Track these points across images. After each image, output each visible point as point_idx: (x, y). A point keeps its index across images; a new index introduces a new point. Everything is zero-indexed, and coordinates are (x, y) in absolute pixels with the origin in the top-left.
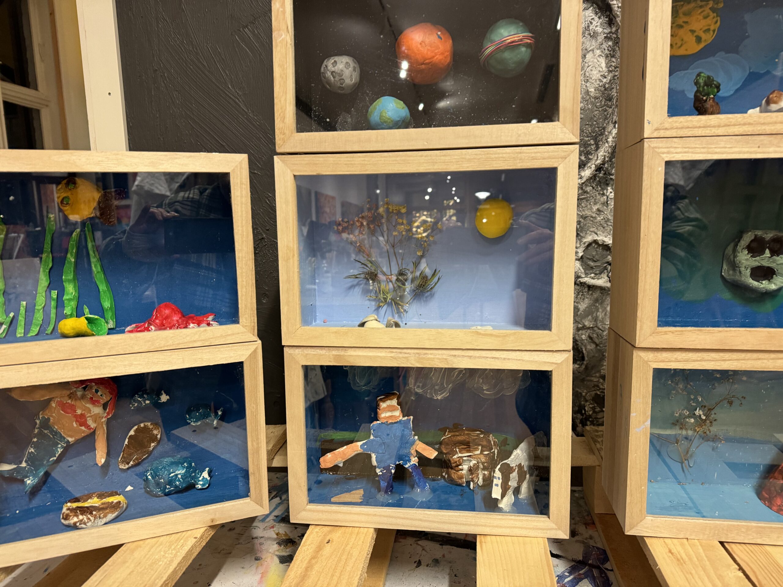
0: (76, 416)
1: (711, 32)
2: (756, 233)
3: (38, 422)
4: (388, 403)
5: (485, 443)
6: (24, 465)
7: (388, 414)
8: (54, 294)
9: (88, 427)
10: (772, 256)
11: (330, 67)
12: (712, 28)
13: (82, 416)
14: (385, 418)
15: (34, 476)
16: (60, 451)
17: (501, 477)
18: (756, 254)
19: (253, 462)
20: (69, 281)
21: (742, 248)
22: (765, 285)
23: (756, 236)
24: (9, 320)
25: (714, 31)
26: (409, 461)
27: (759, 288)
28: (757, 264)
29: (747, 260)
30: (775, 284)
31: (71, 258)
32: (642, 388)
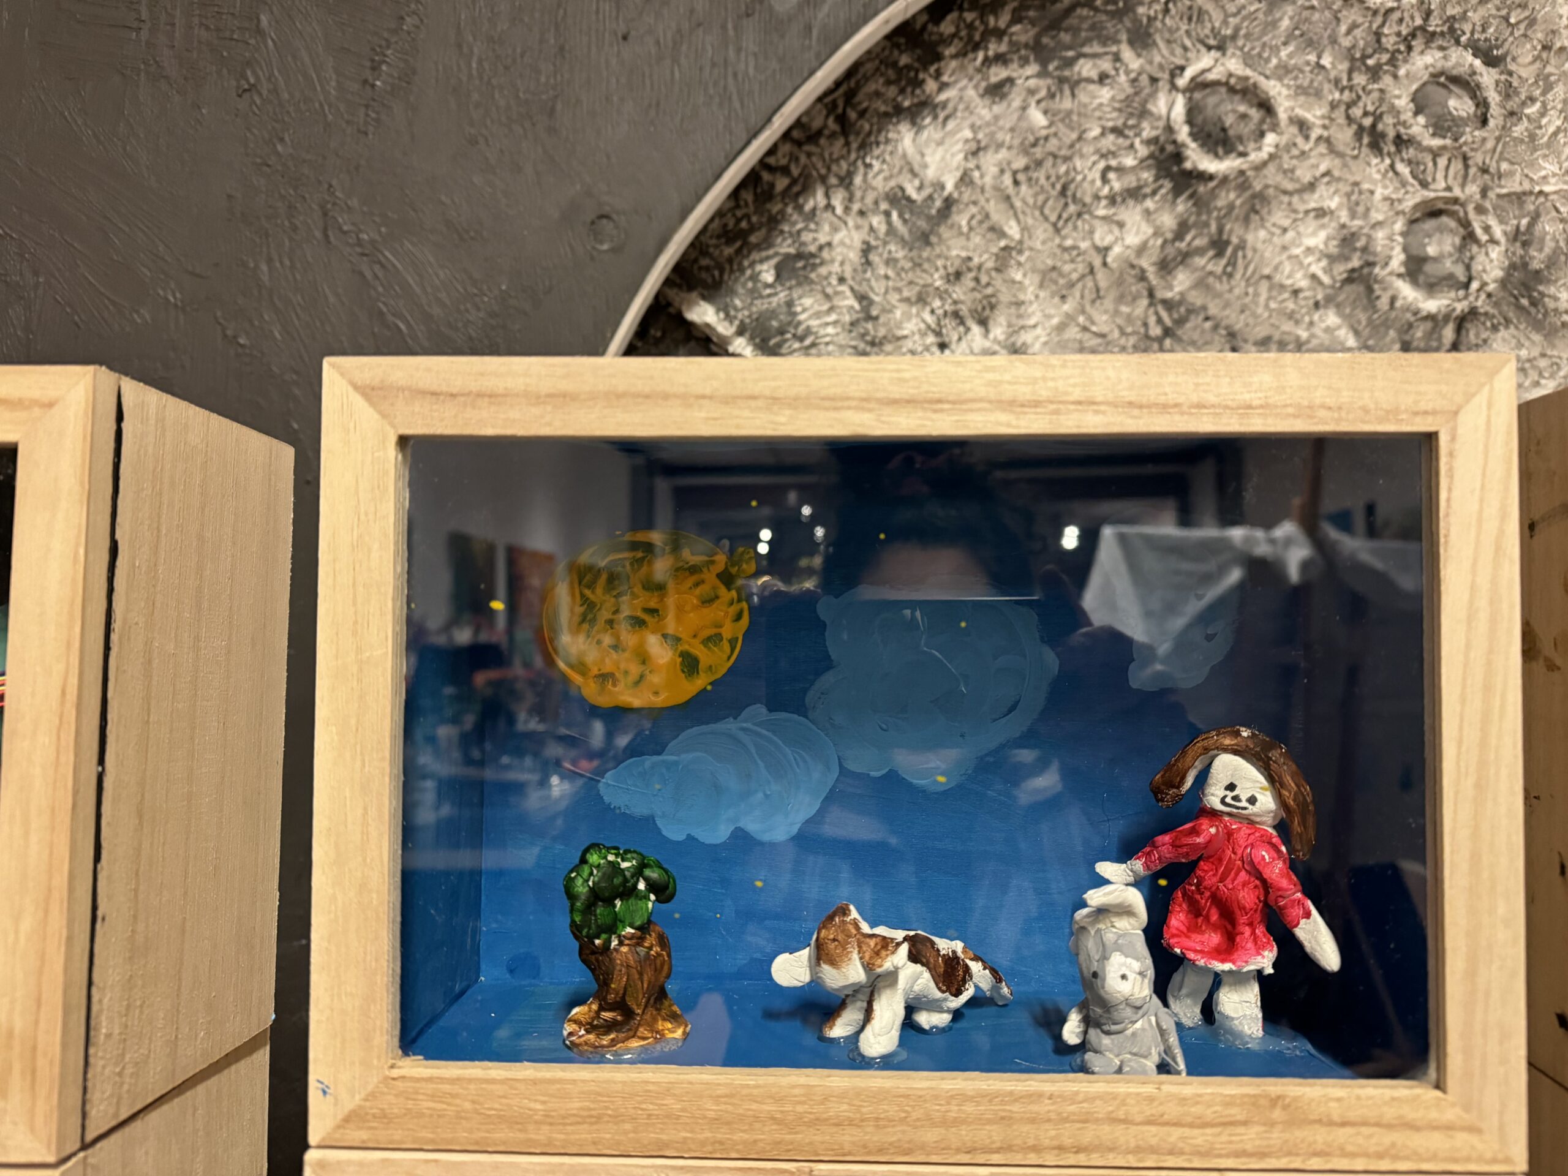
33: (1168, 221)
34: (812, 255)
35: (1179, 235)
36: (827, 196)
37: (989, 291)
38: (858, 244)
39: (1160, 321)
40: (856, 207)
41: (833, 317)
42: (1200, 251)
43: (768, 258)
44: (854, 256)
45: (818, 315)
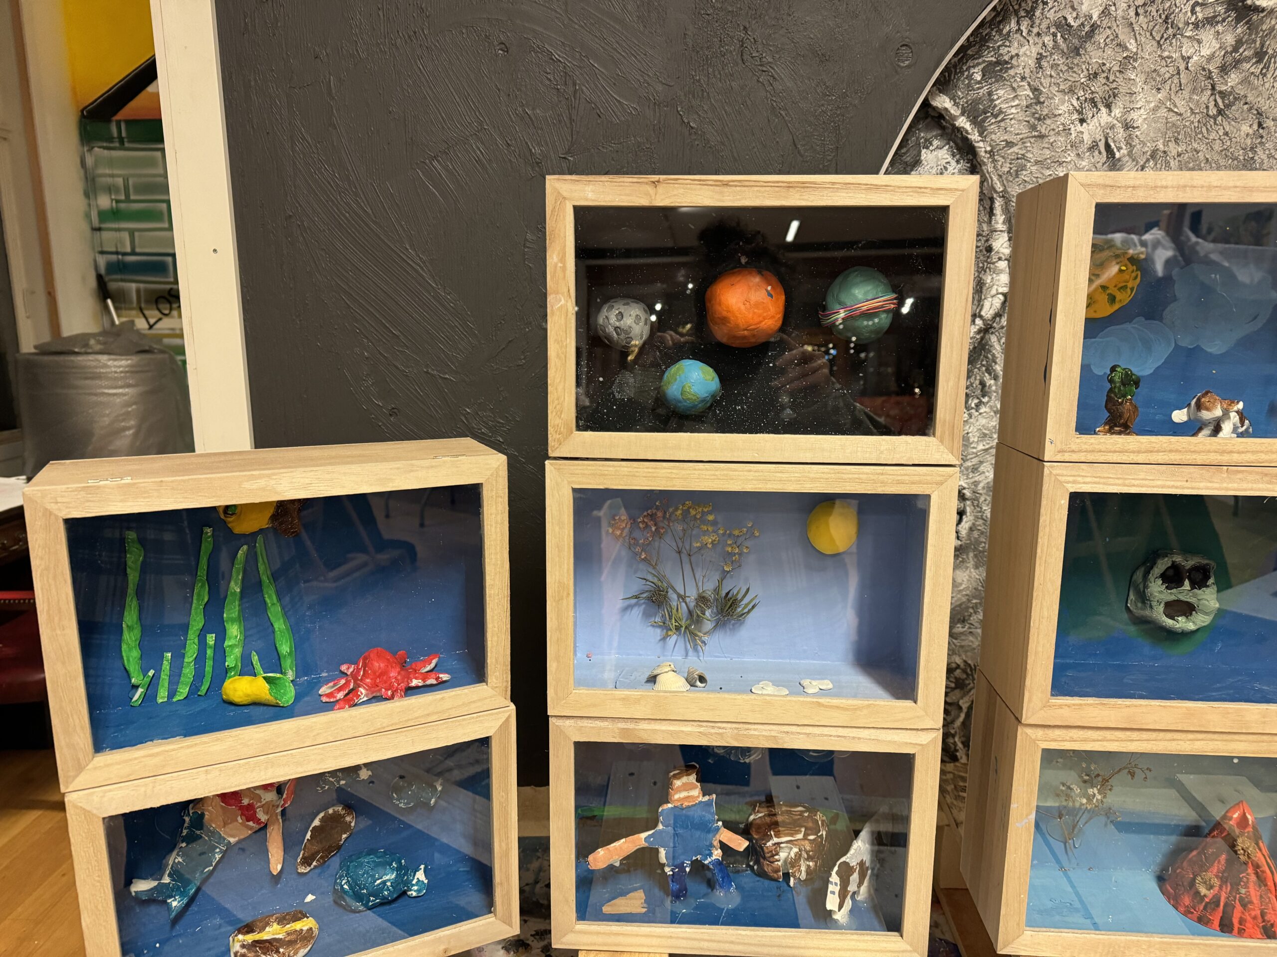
0: (242, 808)
1: (1129, 291)
2: (1174, 559)
3: (187, 819)
4: (685, 779)
5: (810, 824)
6: (166, 880)
7: (683, 794)
8: (211, 639)
9: (258, 821)
10: (1192, 589)
11: (613, 319)
12: (1130, 285)
13: (250, 807)
14: (679, 800)
15: (182, 895)
16: (218, 857)
17: (839, 883)
18: (1173, 585)
19: (501, 869)
20: (233, 621)
21: (1155, 576)
22: (1182, 624)
23: (1173, 562)
24: (147, 680)
25: (1132, 289)
26: (710, 855)
27: (1173, 628)
28: (1173, 598)
29: (1160, 592)
30: (1194, 622)
31: (235, 587)
32: (1027, 772)
33: (1230, 39)
34: (1007, 62)
35: (1236, 49)
36: (1018, 23)
37: (1114, 85)
38: (1034, 55)
39: (1216, 105)
40: (1035, 30)
41: (1017, 102)
42: (1247, 59)
43: (978, 64)
44: (1032, 63)
45: (1006, 101)
